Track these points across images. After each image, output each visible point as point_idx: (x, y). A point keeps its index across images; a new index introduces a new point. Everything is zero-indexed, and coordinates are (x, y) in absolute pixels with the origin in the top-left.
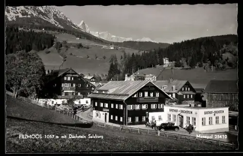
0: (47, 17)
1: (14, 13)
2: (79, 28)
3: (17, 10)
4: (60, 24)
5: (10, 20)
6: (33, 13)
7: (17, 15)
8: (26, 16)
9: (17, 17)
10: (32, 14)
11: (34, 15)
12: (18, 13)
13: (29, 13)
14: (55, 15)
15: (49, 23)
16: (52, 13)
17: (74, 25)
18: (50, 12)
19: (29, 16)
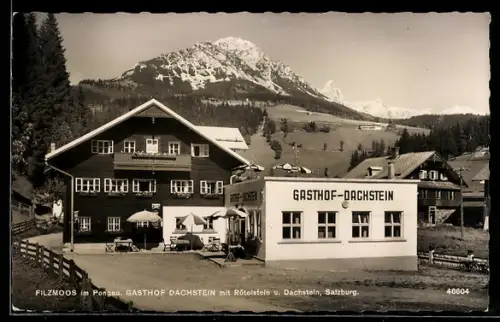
0: (261, 77)
1: (202, 74)
2: (320, 95)
3: (207, 70)
4: (284, 89)
5: (195, 88)
6: (235, 72)
7: (206, 78)
8: (222, 80)
9: (208, 83)
10: (233, 75)
11: (237, 75)
12: (208, 74)
13: (229, 73)
14: (274, 73)
15: (264, 88)
16: (270, 70)
17: (311, 90)
18: (265, 68)
19: (228, 79)
